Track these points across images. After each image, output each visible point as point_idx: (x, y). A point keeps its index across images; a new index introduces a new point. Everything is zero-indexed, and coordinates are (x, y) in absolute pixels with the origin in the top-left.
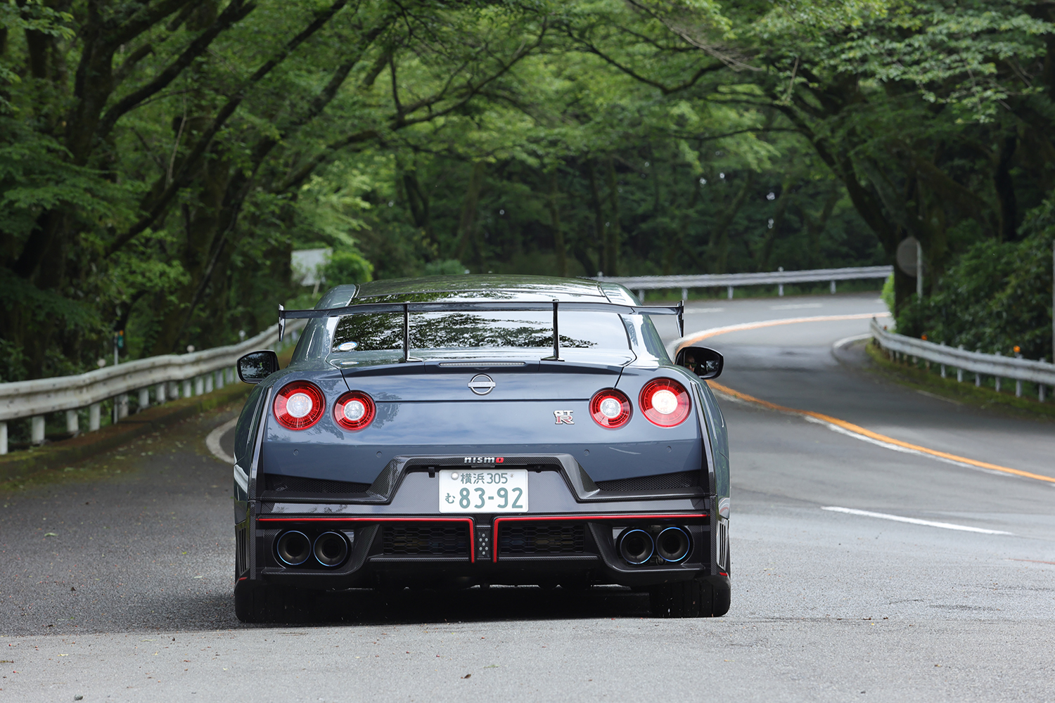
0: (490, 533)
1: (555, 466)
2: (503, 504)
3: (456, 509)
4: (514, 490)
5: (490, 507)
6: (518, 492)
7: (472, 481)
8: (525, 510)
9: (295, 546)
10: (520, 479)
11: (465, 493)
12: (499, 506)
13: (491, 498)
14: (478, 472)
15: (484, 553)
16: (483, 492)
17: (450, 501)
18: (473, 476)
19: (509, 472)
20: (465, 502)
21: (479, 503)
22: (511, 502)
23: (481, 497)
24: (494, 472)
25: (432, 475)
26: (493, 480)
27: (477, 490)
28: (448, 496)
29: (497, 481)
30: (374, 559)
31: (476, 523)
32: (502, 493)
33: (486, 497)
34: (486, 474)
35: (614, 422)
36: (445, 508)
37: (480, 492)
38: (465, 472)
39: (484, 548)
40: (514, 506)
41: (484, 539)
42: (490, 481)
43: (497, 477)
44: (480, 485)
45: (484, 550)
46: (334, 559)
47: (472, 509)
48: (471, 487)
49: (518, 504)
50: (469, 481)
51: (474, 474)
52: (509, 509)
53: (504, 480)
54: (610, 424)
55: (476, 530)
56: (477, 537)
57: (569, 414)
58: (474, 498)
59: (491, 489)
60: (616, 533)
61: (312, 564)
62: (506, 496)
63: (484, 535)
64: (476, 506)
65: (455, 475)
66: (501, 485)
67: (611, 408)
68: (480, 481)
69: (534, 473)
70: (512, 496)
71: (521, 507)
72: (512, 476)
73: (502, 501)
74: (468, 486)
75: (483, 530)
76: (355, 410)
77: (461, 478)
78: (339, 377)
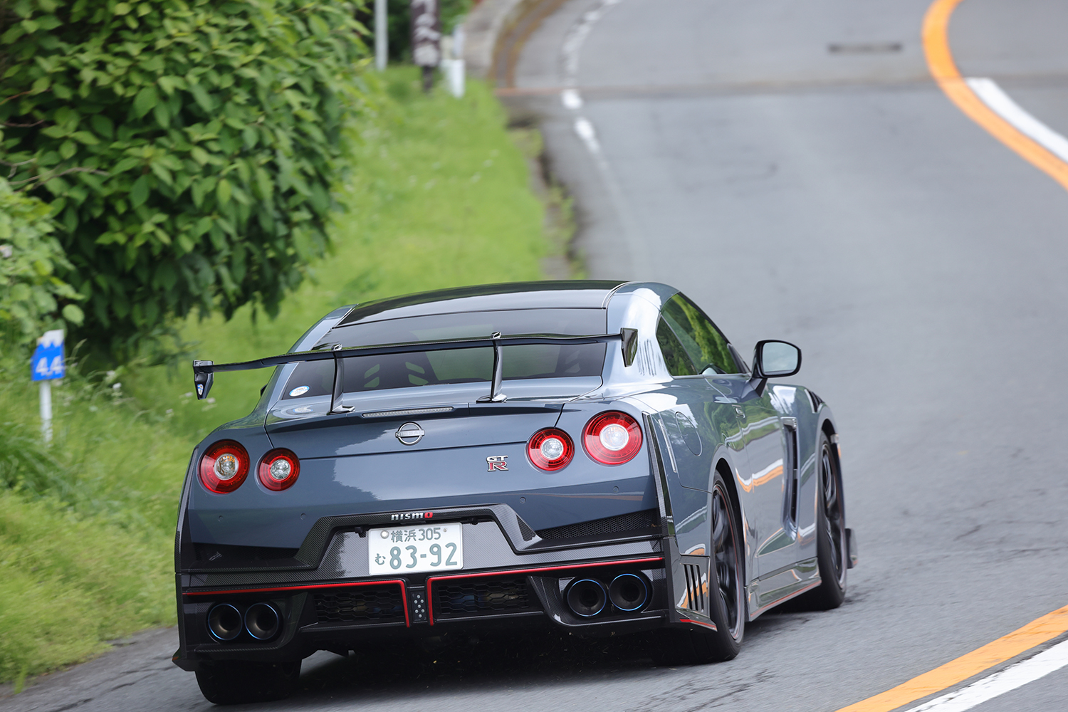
0: (424, 592)
1: (489, 517)
2: (436, 561)
3: (386, 570)
4: (447, 546)
5: (423, 566)
6: (451, 548)
7: (404, 539)
8: (459, 566)
9: (229, 620)
10: (453, 533)
11: (395, 552)
12: (432, 564)
13: (423, 556)
14: (409, 529)
15: (420, 616)
16: (415, 550)
17: (380, 562)
18: (404, 533)
19: (442, 527)
20: (396, 563)
21: (411, 562)
22: (444, 559)
23: (413, 555)
24: (426, 527)
25: (362, 535)
26: (425, 536)
27: (408, 548)
28: (378, 557)
29: (429, 537)
30: (308, 628)
31: (408, 584)
32: (435, 549)
33: (417, 555)
34: (418, 530)
35: (555, 465)
36: (375, 570)
37: (411, 551)
38: (395, 530)
39: (420, 610)
40: (448, 563)
41: (419, 601)
42: (422, 537)
43: (429, 532)
44: (412, 542)
45: (420, 613)
46: (269, 632)
47: (403, 570)
48: (402, 545)
49: (451, 561)
50: (400, 539)
51: (404, 531)
52: (443, 567)
53: (437, 536)
54: (550, 466)
55: (409, 592)
56: (411, 600)
57: (502, 459)
58: (406, 558)
59: (423, 546)
60: (563, 584)
61: (245, 638)
62: (439, 554)
63: (419, 597)
64: (408, 566)
65: (385, 534)
66: (433, 542)
67: (553, 448)
68: (412, 538)
69: (469, 526)
70: (446, 553)
71: (455, 563)
72: (445, 531)
73: (435, 559)
74: (399, 544)
75: (417, 591)
76: (282, 468)
77: (391, 536)
78: (263, 433)
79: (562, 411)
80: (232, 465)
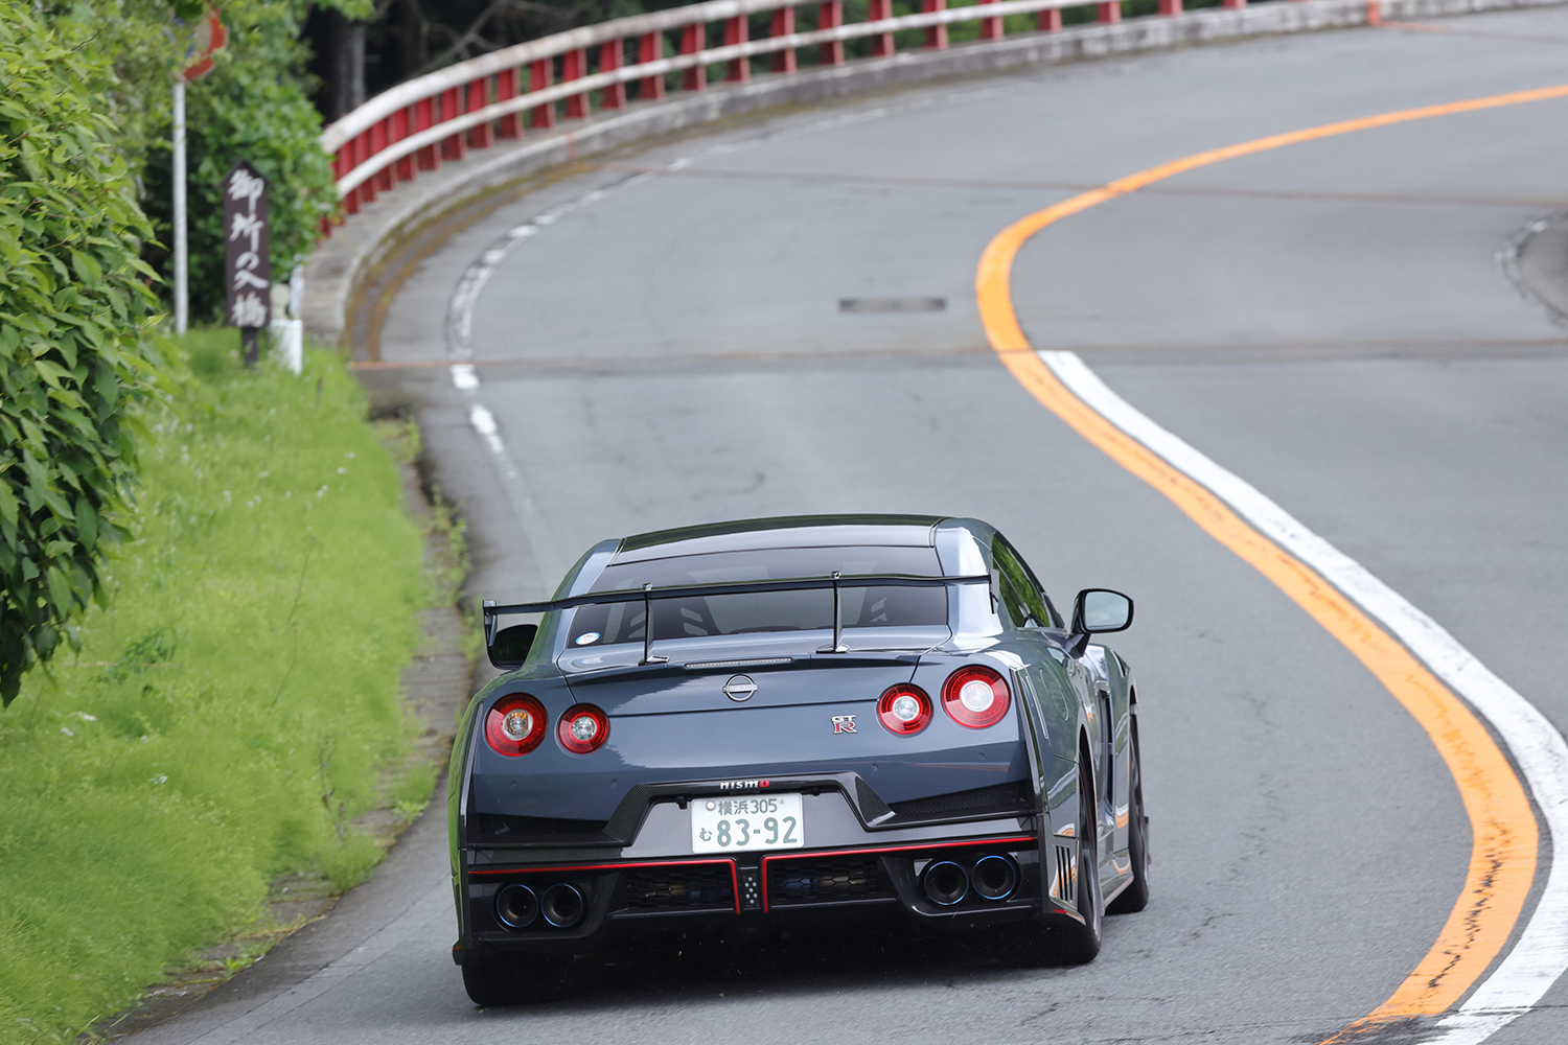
0: (757, 876)
1: (834, 787)
2: (772, 838)
3: (713, 847)
4: (785, 820)
5: (756, 844)
6: (790, 823)
7: (733, 811)
8: (800, 844)
9: (519, 903)
10: (791, 806)
11: (724, 827)
12: (768, 841)
13: (757, 831)
14: (740, 799)
15: (752, 901)
16: (747, 824)
17: (706, 837)
18: (733, 804)
19: (779, 798)
20: (724, 839)
21: (743, 839)
22: (781, 835)
23: (744, 830)
24: (759, 798)
25: (683, 806)
26: (758, 808)
27: (738, 822)
28: (703, 832)
29: (764, 809)
30: (617, 915)
31: (739, 864)
32: (771, 824)
33: (750, 831)
34: (750, 801)
35: (911, 727)
36: (700, 847)
37: (743, 825)
38: (724, 800)
39: (751, 895)
40: (786, 840)
41: (751, 884)
42: (755, 810)
43: (764, 804)
44: (743, 815)
45: (752, 897)
46: (570, 918)
47: (733, 847)
48: (731, 819)
49: (790, 837)
50: (729, 811)
51: (734, 802)
52: (780, 845)
53: (772, 808)
54: (906, 729)
55: (741, 873)
56: (742, 882)
57: (850, 719)
58: (736, 833)
59: (756, 820)
60: (919, 866)
61: (540, 925)
62: (775, 829)
63: (750, 879)
64: (739, 843)
65: (711, 805)
66: (768, 815)
67: (907, 708)
68: (743, 811)
69: (810, 797)
70: (783, 828)
71: (795, 841)
72: (782, 802)
73: (770, 835)
74: (727, 817)
75: (749, 873)
76: (585, 727)
77: (718, 808)
78: (564, 686)
79: (917, 664)
80: (524, 723)
